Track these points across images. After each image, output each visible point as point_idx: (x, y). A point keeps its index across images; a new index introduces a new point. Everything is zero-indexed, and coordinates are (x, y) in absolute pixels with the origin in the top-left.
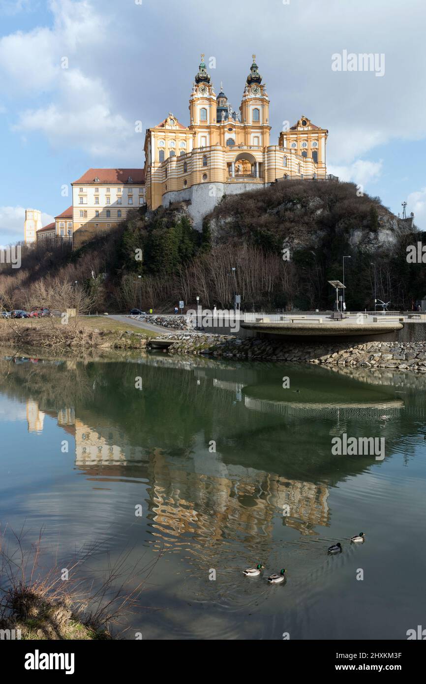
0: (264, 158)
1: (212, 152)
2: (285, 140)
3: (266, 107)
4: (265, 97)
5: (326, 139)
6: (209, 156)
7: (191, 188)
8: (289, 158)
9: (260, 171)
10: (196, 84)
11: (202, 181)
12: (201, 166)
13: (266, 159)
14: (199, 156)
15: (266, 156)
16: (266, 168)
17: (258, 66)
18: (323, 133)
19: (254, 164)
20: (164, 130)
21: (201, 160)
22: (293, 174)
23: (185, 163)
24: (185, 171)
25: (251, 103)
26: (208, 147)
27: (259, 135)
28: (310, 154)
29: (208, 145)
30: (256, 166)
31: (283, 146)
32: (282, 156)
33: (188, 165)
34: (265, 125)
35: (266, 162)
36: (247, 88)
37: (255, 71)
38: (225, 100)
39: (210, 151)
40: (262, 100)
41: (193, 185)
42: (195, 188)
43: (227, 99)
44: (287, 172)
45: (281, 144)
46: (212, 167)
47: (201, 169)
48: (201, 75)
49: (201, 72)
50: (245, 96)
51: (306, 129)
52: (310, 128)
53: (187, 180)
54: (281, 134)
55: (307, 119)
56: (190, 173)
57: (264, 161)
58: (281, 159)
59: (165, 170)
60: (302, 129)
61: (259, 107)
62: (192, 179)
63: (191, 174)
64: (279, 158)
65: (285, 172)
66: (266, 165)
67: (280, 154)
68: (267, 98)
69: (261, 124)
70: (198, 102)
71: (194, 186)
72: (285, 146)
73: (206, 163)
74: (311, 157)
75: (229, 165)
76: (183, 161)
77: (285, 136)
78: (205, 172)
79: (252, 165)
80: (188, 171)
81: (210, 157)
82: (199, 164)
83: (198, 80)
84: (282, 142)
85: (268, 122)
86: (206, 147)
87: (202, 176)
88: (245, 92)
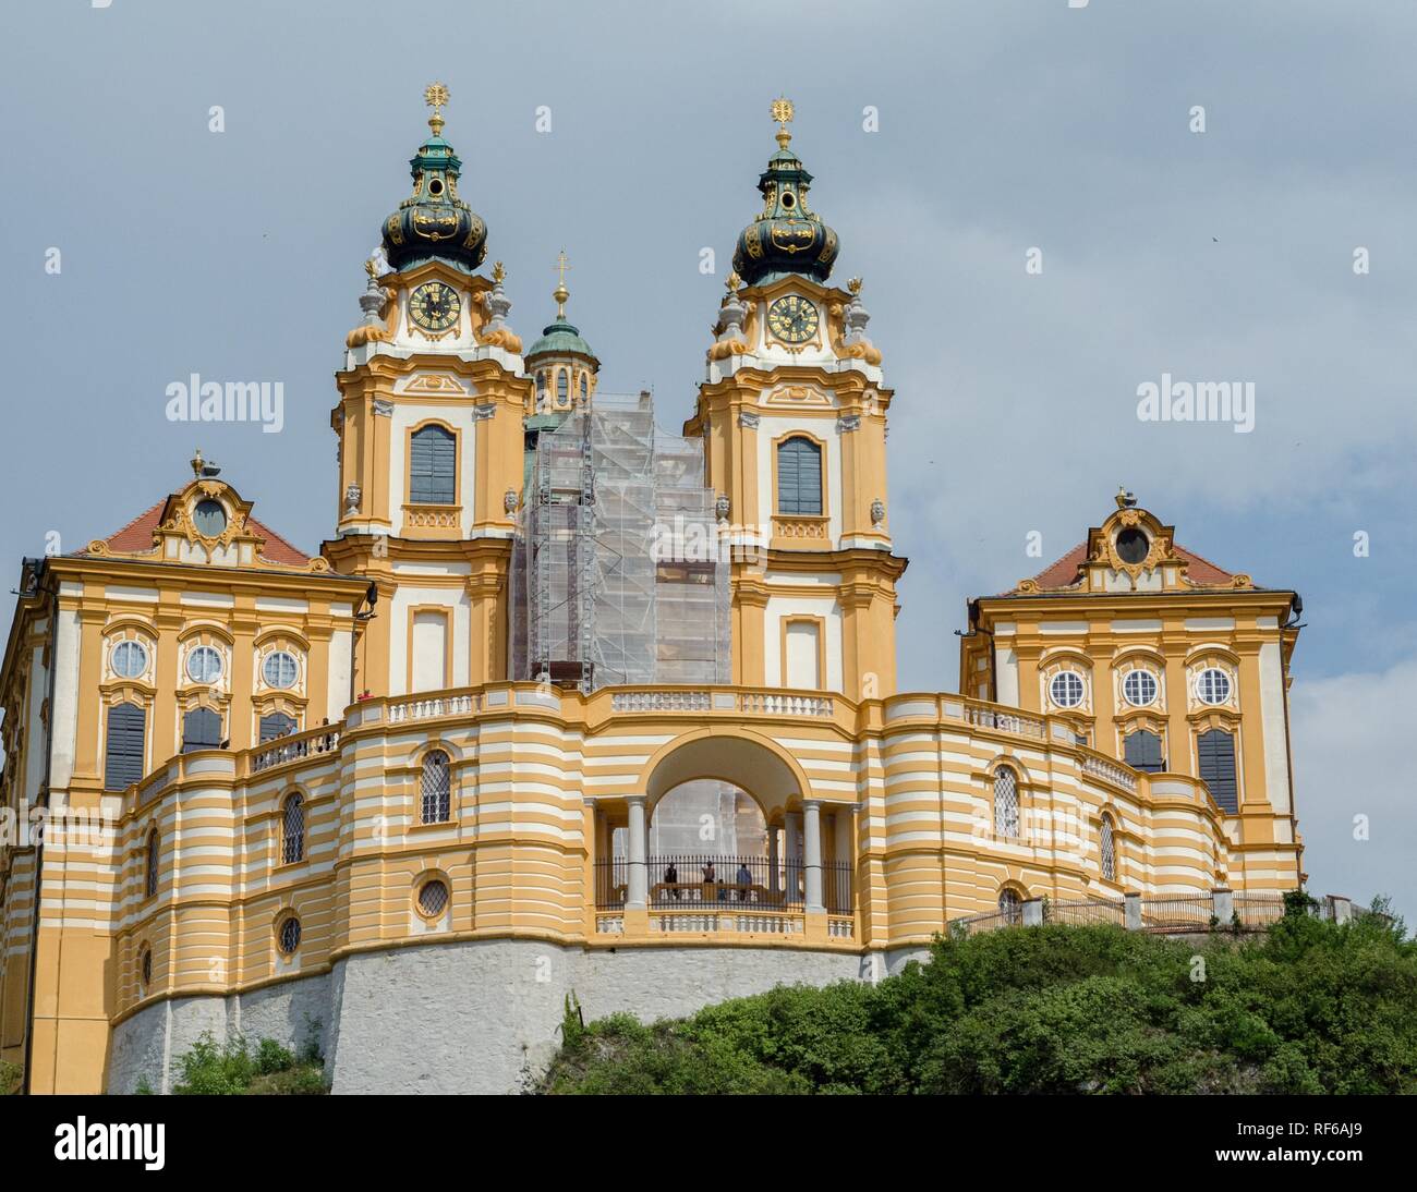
0: (861, 777)
1: (485, 730)
2: (1003, 654)
3: (869, 431)
4: (858, 364)
5: (1287, 651)
6: (468, 753)
7: (325, 972)
8: (1039, 777)
9: (829, 866)
10: (383, 268)
11: (416, 928)
12: (406, 821)
13: (876, 783)
14: (393, 754)
15: (874, 763)
16: (878, 843)
17: (807, 167)
18: (1264, 611)
19: (787, 816)
20: (149, 567)
21: (406, 782)
22: (1070, 890)
23: (294, 799)
24: (294, 852)
25: (762, 402)
26: (460, 692)
27: (823, 608)
28: (1182, 752)
29: (461, 680)
30: (800, 827)
31: (993, 695)
32: (982, 765)
33: (315, 812)
34: (861, 543)
35: (876, 803)
36: (734, 306)
37: (788, 201)
38: (585, 370)
39: (476, 722)
40: (843, 385)
41: (346, 956)
42: (357, 974)
43: (595, 365)
44: (1022, 875)
45: (977, 679)
46: (484, 829)
47: (406, 842)
48: (423, 218)
49: (425, 196)
50: (724, 356)
51: (1148, 584)
52: (1172, 579)
53: (303, 918)
54: (975, 610)
55: (1148, 519)
56: (327, 867)
57: (863, 795)
58: (980, 784)
59: (142, 842)
60: (1121, 585)
61: (823, 429)
62: (336, 913)
63: (330, 878)
64: (966, 779)
65: (1008, 873)
66: (877, 822)
67: (977, 754)
68: (873, 374)
69: (833, 538)
70: (400, 386)
71: (352, 964)
72: (1008, 695)
73: (446, 799)
74: (1194, 774)
75: (609, 816)
76: (281, 784)
77: (1002, 630)
78: (437, 862)
79: (774, 825)
80: (312, 851)
81: (475, 763)
82: (394, 812)
83: (405, 245)
84: (983, 664)
85: (879, 528)
86: (445, 695)
87: (414, 893)
88: (719, 330)
